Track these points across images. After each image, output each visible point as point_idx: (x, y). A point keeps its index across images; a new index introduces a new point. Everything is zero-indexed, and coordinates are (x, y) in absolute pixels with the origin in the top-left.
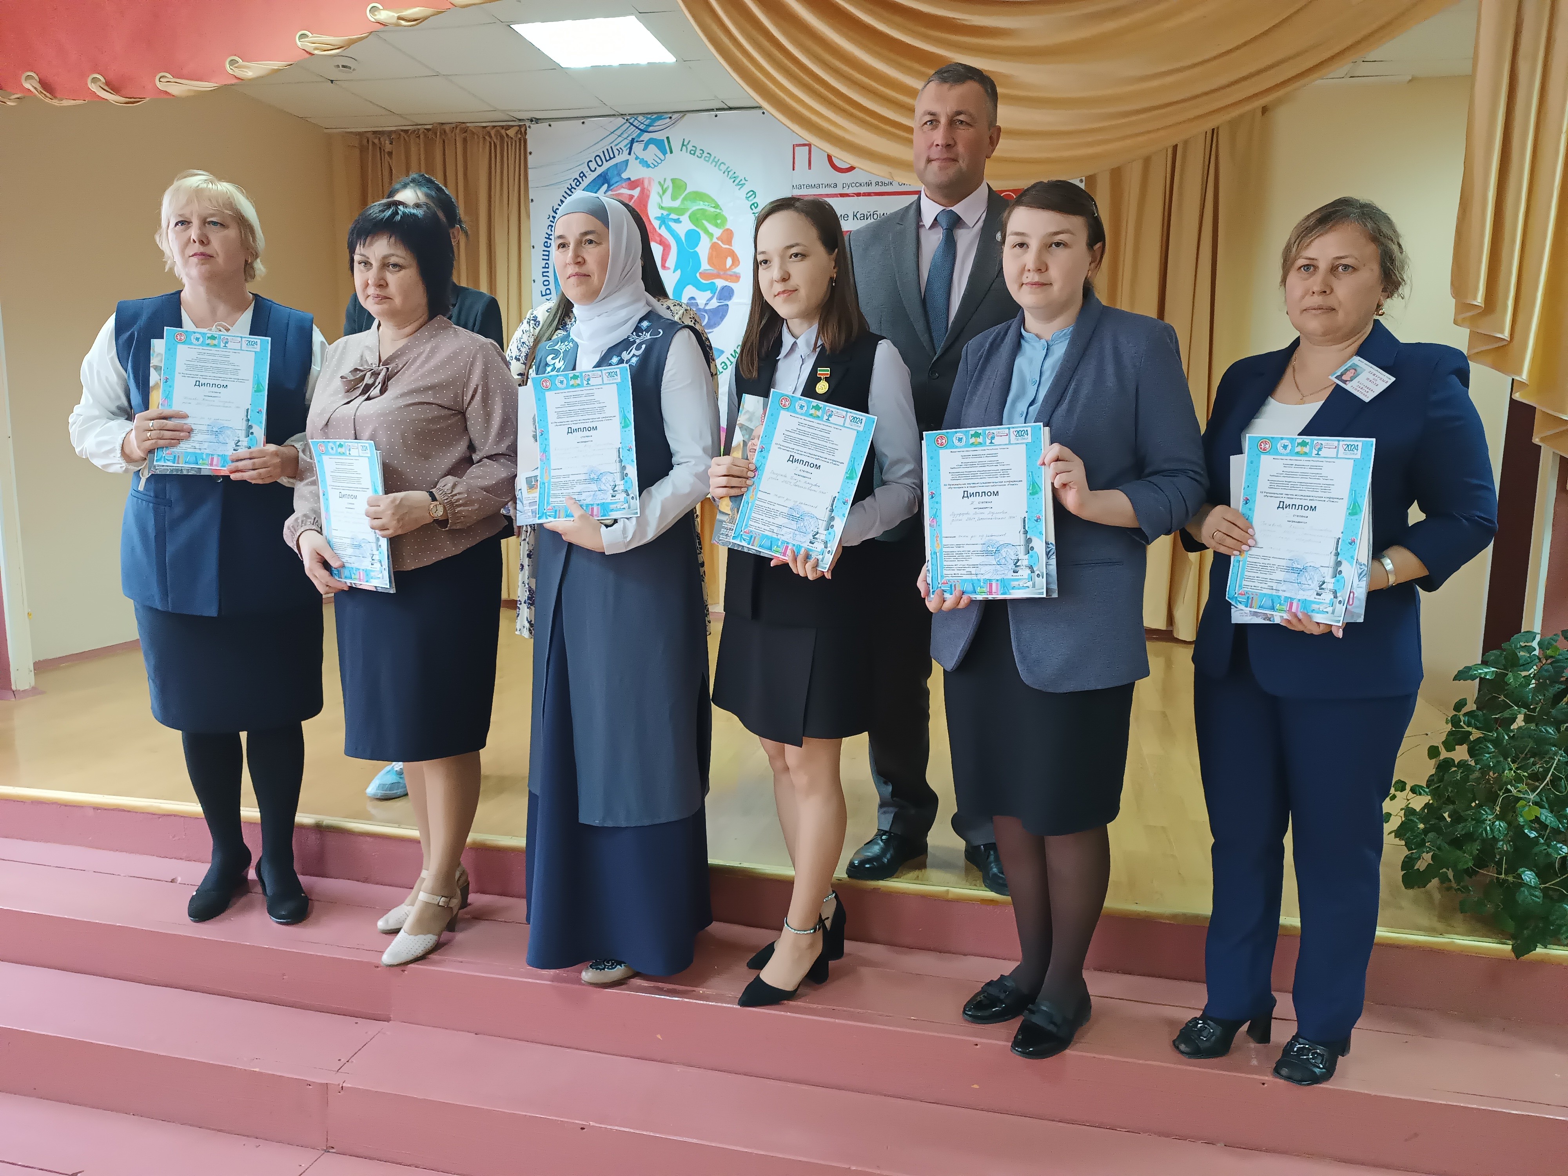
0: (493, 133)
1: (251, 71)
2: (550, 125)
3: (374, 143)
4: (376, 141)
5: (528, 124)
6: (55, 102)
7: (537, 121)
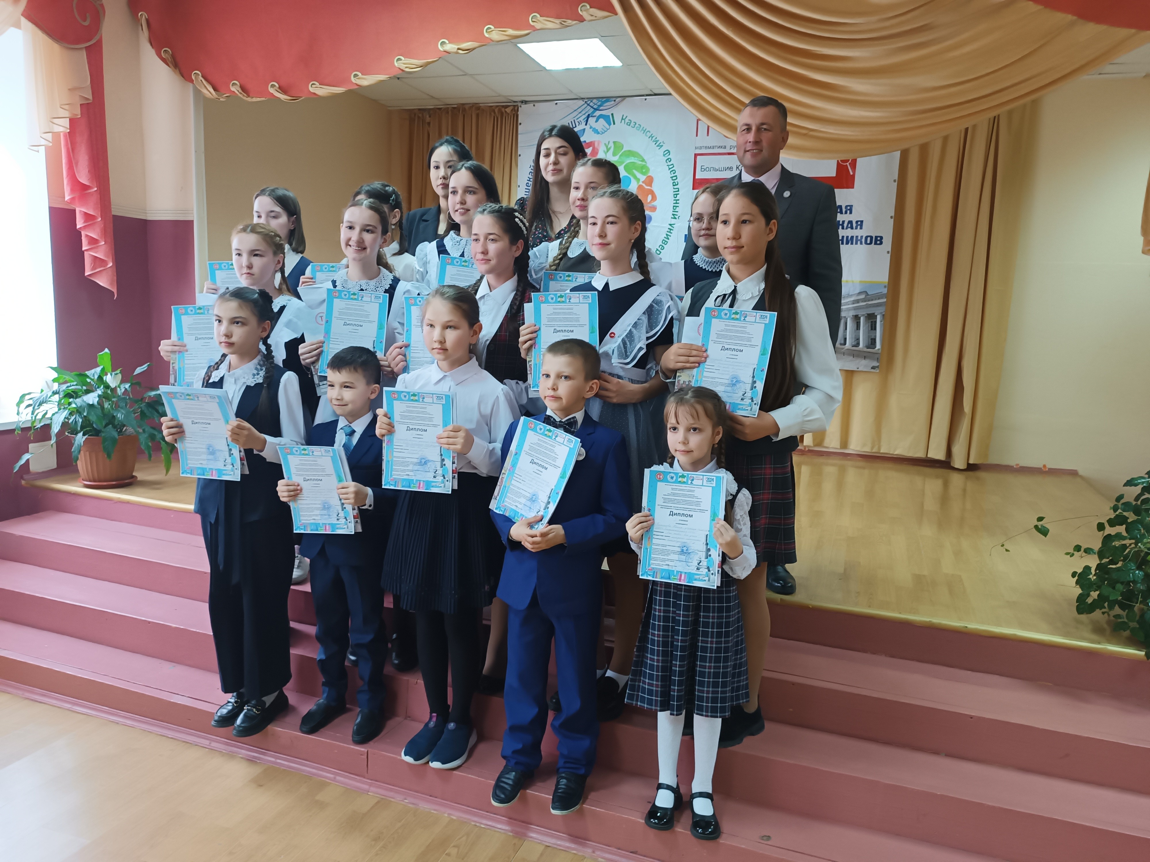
0: (496, 110)
2: (534, 105)
4: (420, 115)
5: (519, 104)
7: (525, 102)
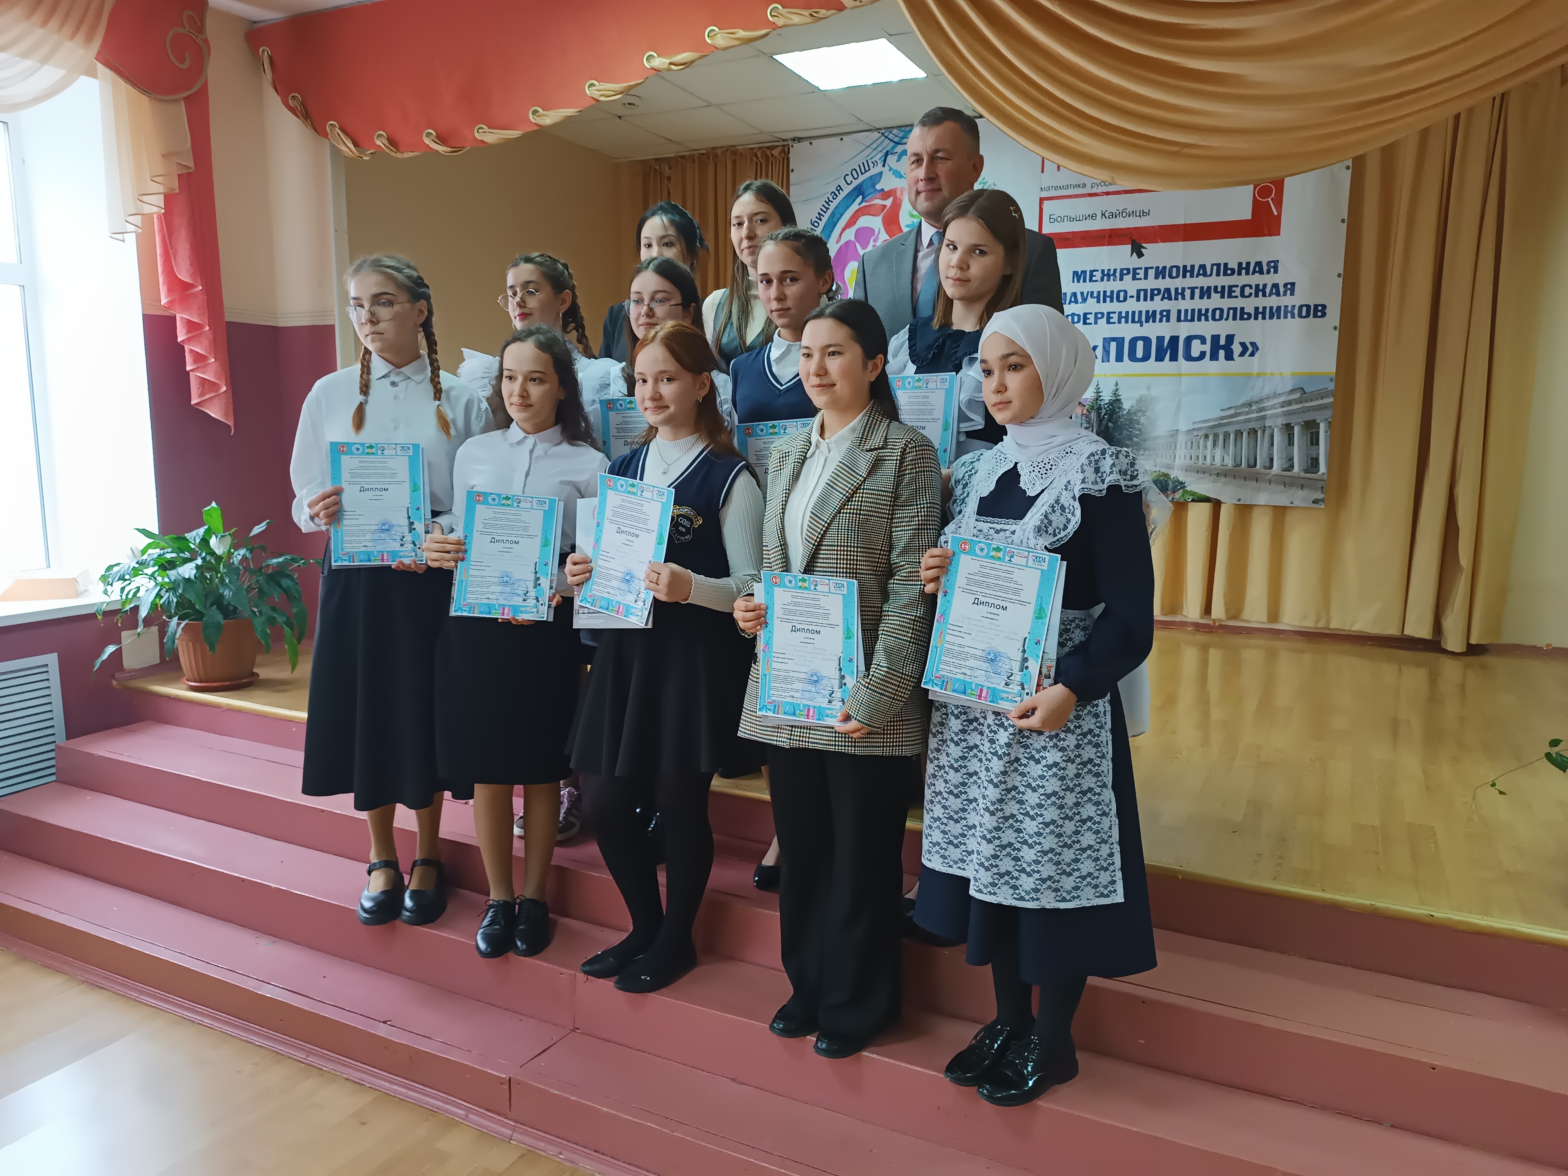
0: (759, 155)
1: (549, 118)
2: (811, 143)
3: (655, 169)
4: (657, 167)
5: (791, 143)
6: (398, 155)
7: (799, 140)
